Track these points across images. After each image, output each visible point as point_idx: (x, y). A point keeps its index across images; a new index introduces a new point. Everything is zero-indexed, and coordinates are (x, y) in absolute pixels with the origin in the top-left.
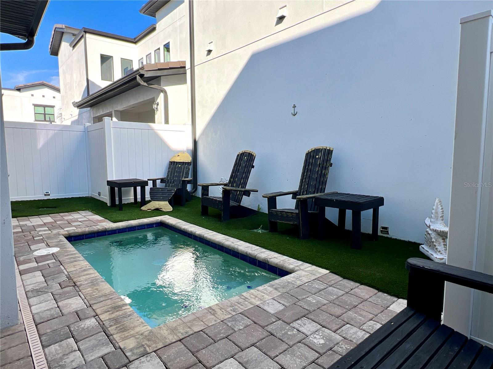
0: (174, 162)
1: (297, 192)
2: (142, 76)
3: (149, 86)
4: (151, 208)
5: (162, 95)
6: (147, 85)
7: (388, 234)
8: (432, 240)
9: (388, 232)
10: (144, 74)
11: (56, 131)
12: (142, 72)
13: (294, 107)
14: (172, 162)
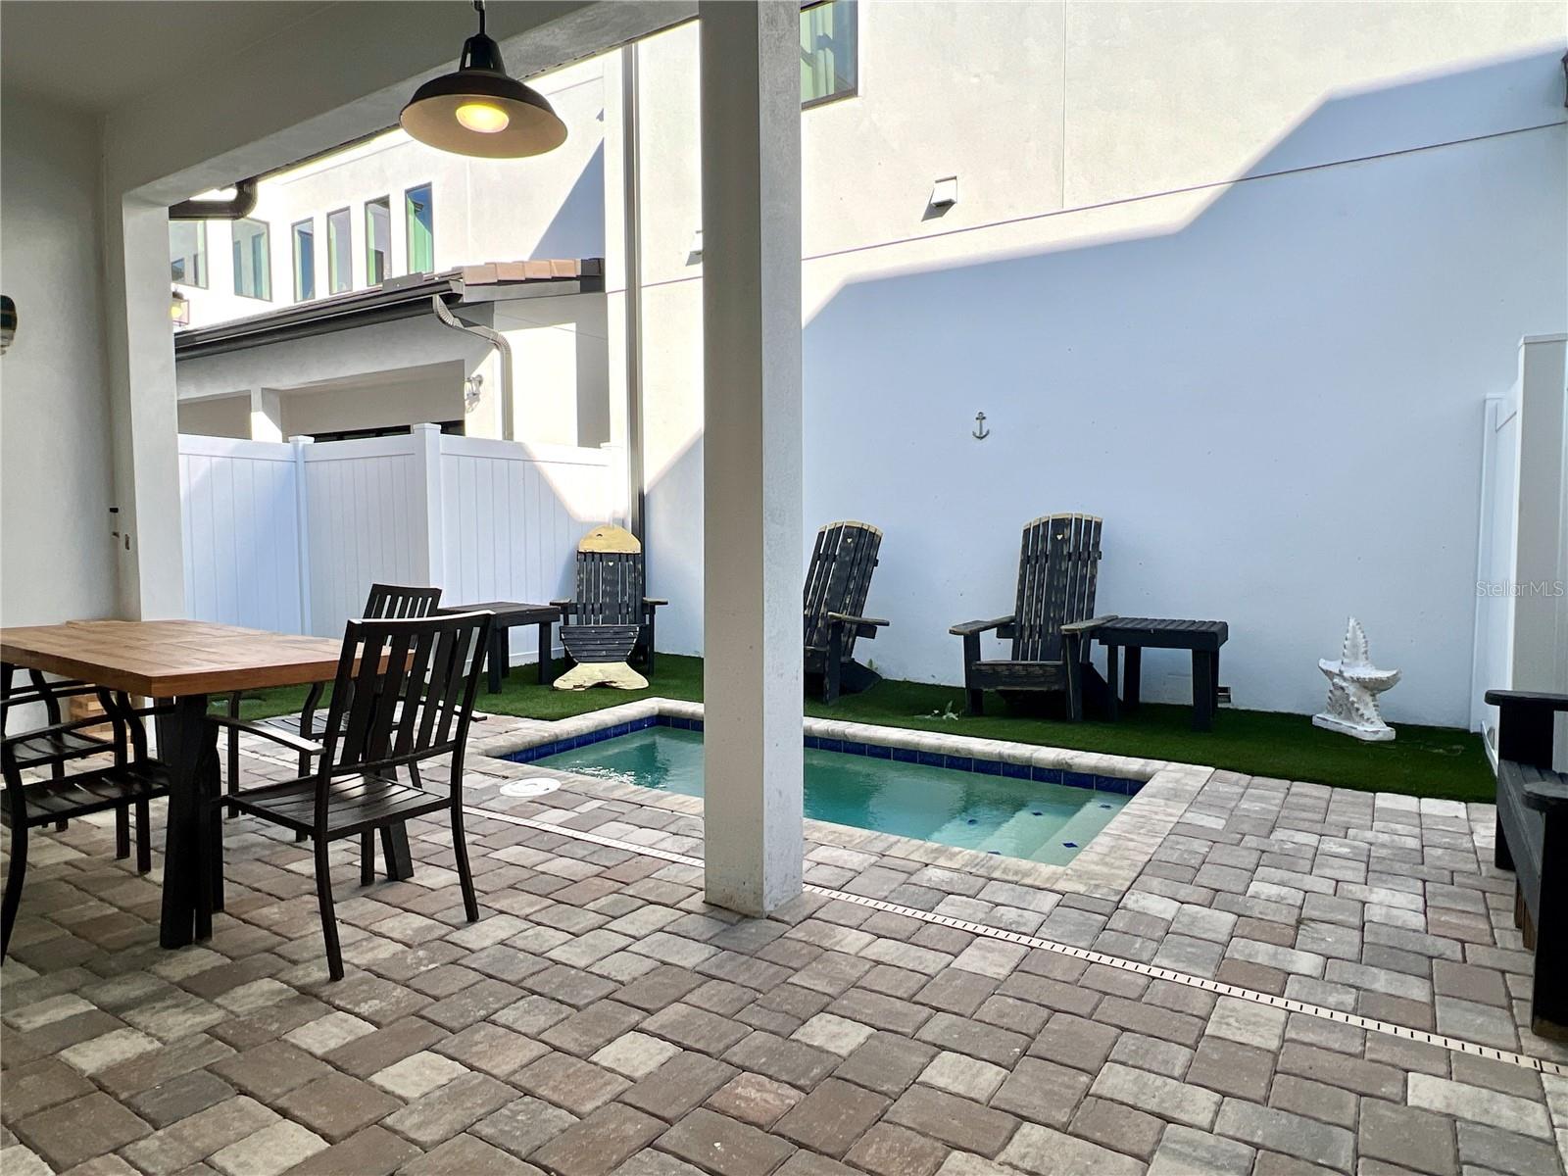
0: (593, 553)
1: (1013, 621)
2: (451, 299)
3: (469, 329)
4: (581, 683)
5: (495, 355)
6: (461, 326)
7: (1230, 701)
8: (1351, 699)
9: (1229, 697)
10: (461, 295)
11: (214, 460)
12: (456, 288)
13: (981, 418)
14: (585, 554)
